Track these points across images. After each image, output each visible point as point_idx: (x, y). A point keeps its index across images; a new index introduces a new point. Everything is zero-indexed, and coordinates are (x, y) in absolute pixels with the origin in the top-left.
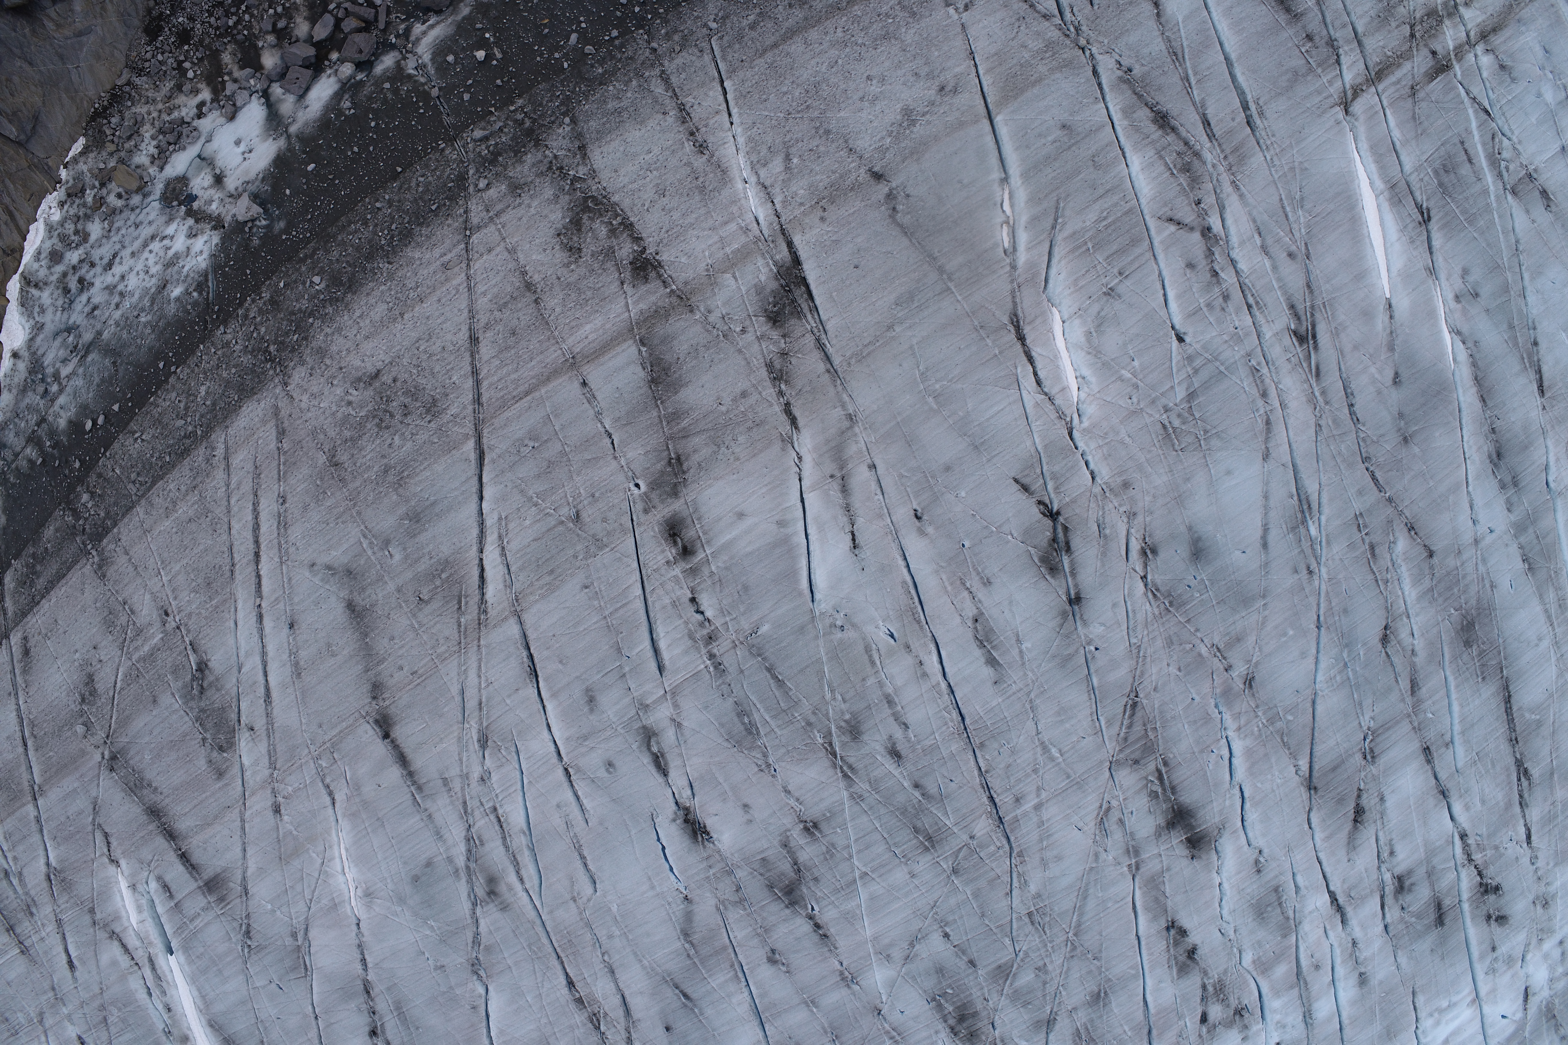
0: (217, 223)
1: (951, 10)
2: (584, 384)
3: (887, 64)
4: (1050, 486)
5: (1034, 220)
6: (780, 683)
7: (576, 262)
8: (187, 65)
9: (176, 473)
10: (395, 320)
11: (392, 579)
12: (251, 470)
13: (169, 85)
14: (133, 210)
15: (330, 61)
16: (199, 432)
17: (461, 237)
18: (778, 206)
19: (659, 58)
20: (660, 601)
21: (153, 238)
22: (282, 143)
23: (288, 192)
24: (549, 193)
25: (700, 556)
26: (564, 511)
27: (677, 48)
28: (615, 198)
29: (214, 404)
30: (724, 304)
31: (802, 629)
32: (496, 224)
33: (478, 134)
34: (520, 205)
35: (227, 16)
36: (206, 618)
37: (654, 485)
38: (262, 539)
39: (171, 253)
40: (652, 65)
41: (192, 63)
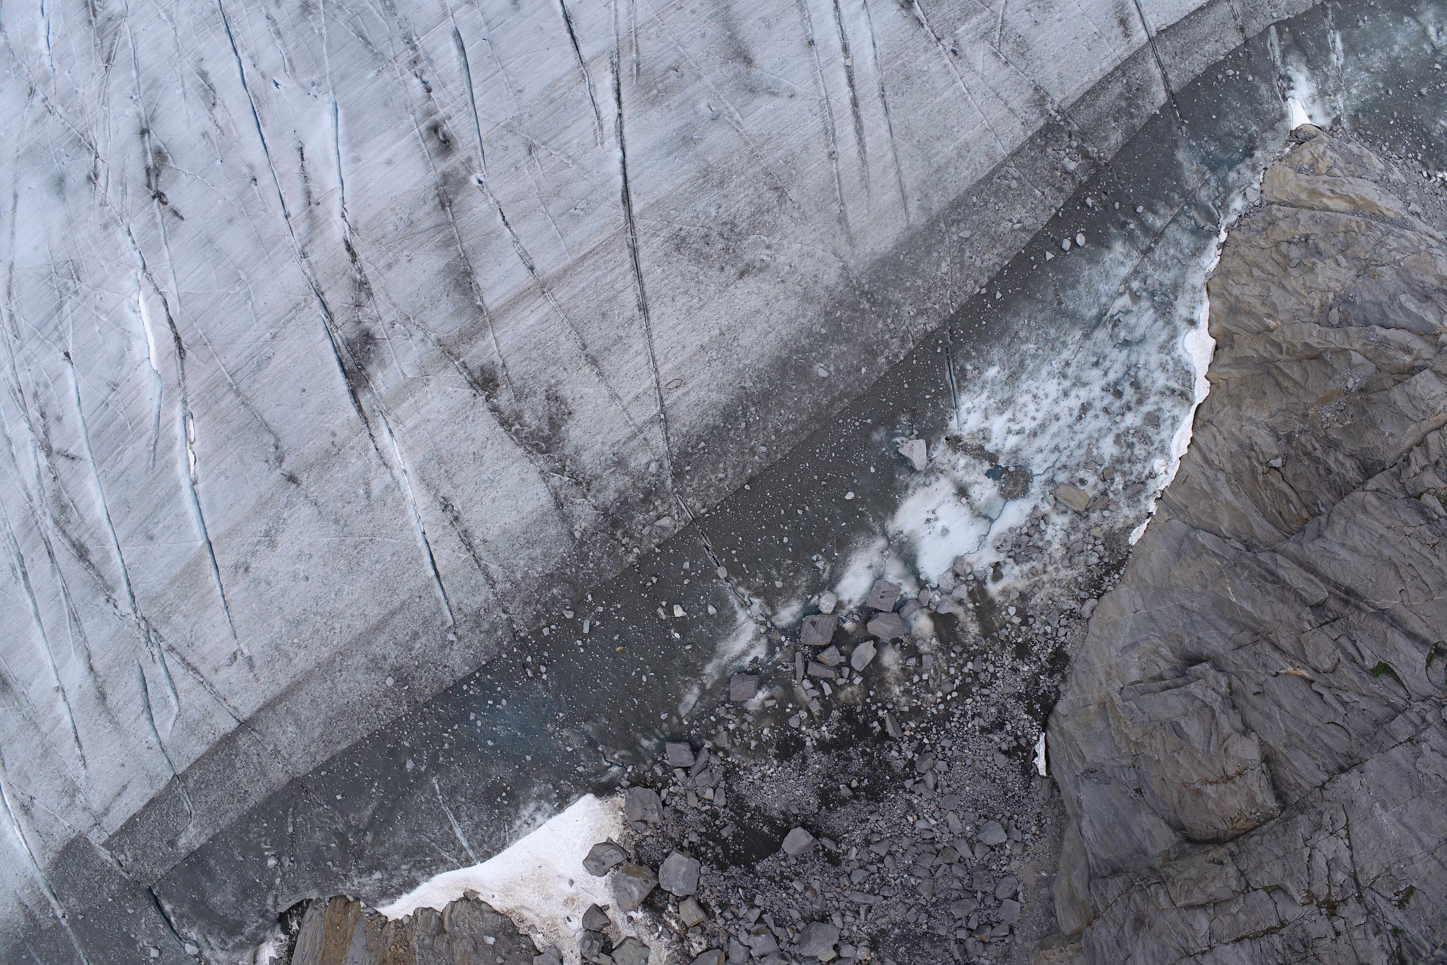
0: (955, 443)
1: (246, 651)
2: (532, 269)
3: (293, 594)
4: (159, 218)
5: (170, 448)
6: (361, 35)
7: (550, 387)
8: (1017, 620)
9: (964, 186)
10: (729, 329)
11: (707, 86)
12: (872, 185)
13: (1036, 600)
14: (1065, 466)
15: (854, 621)
16: (942, 225)
17: (670, 412)
18: (372, 445)
19: (499, 603)
20: (457, 85)
21: (1035, 434)
22: (892, 527)
23: (872, 470)
24: (586, 458)
25: (423, 127)
26: (542, 153)
27: (482, 612)
28: (520, 451)
29: (928, 253)
30: (410, 348)
31: (342, 78)
32: (635, 425)
33: (665, 522)
34: (613, 445)
35: (976, 674)
36: (908, 48)
37: (463, 182)
38: (852, 119)
39: (1008, 414)
40: (504, 595)
41: (1012, 624)
